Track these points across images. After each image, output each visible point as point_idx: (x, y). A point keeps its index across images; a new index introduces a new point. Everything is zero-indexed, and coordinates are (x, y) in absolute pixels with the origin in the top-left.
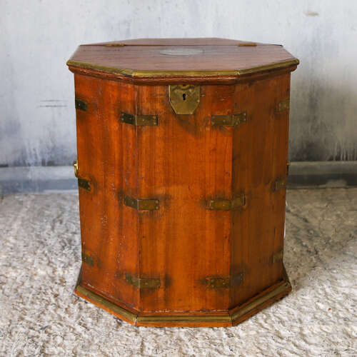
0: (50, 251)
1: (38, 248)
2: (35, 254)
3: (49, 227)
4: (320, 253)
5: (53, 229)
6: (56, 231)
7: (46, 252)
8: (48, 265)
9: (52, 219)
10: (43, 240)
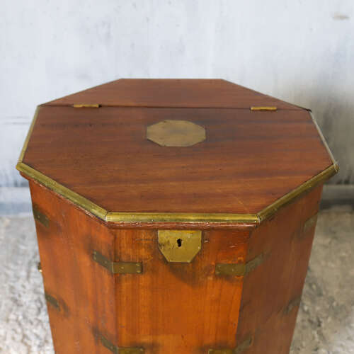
0: (25, 317)
1: (11, 310)
2: (8, 320)
3: (23, 273)
4: (323, 325)
5: (28, 277)
6: (32, 280)
7: (21, 318)
8: (22, 341)
9: (27, 260)
10: (16, 296)
